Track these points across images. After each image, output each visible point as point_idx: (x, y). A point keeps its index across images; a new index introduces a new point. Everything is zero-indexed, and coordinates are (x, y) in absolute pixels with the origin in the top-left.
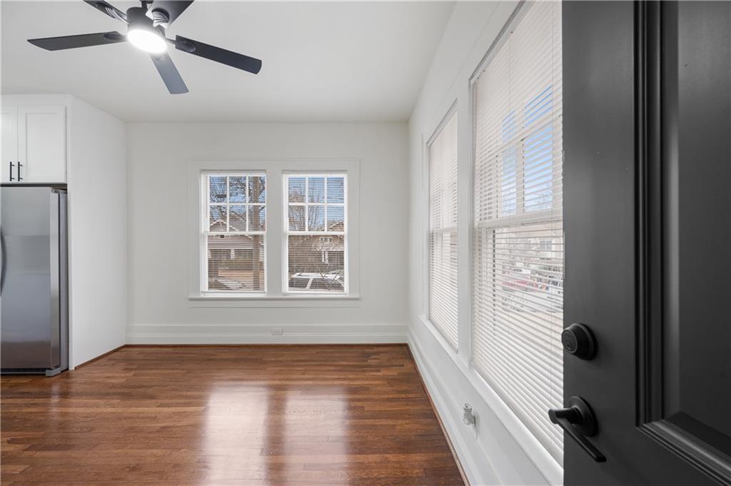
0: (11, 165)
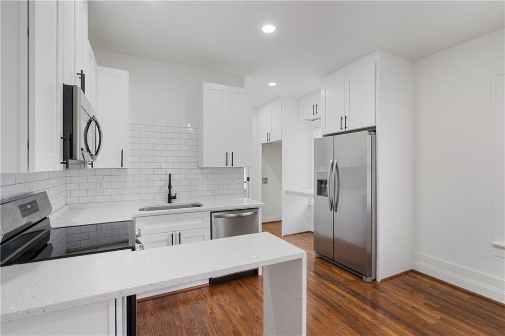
0: (341, 119)
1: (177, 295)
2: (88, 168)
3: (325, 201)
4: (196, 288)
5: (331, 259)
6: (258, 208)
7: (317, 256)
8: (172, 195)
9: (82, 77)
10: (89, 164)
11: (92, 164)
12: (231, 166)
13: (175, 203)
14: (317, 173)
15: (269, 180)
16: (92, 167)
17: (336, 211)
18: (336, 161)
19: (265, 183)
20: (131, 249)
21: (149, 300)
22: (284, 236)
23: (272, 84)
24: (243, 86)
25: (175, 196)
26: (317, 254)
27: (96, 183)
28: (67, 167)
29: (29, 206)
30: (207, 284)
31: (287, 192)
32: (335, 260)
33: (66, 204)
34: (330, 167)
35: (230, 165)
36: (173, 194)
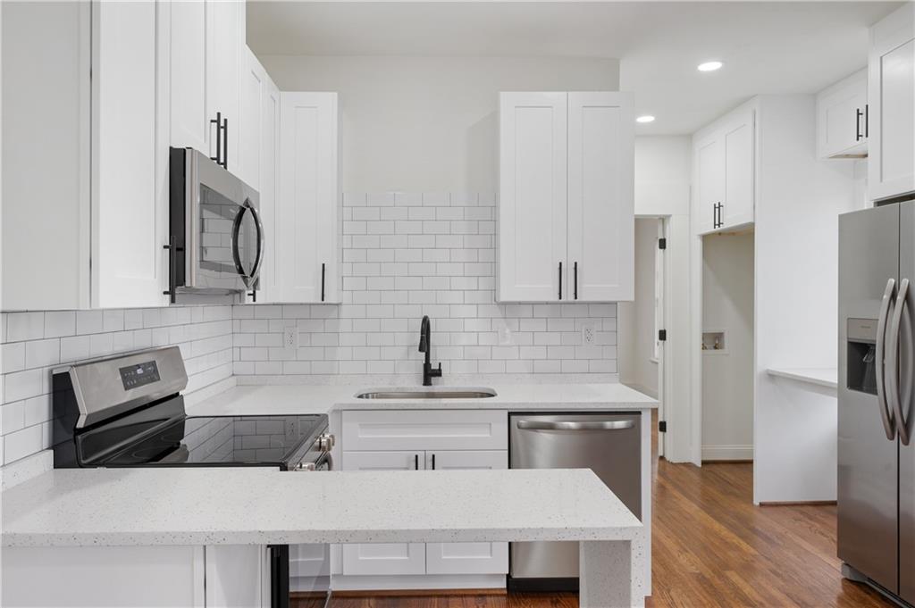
1: (430, 600)
2: (246, 303)
3: (870, 406)
4: (474, 593)
5: (891, 593)
6: (640, 413)
7: (848, 578)
8: (432, 368)
9: (221, 125)
10: (249, 295)
11: (254, 295)
12: (571, 298)
13: (438, 385)
14: (847, 322)
15: (727, 340)
16: (254, 300)
17: (906, 443)
18: (905, 282)
19: (715, 348)
20: (278, 468)
21: (369, 597)
22: (762, 505)
23: (710, 66)
24: (616, 88)
25: (440, 370)
26: (847, 568)
27: (283, 333)
28: (173, 301)
29: (140, 371)
30: (502, 589)
31: (772, 377)
32: (901, 596)
33: (233, 375)
34: (886, 297)
35: (568, 295)
36: (434, 366)
